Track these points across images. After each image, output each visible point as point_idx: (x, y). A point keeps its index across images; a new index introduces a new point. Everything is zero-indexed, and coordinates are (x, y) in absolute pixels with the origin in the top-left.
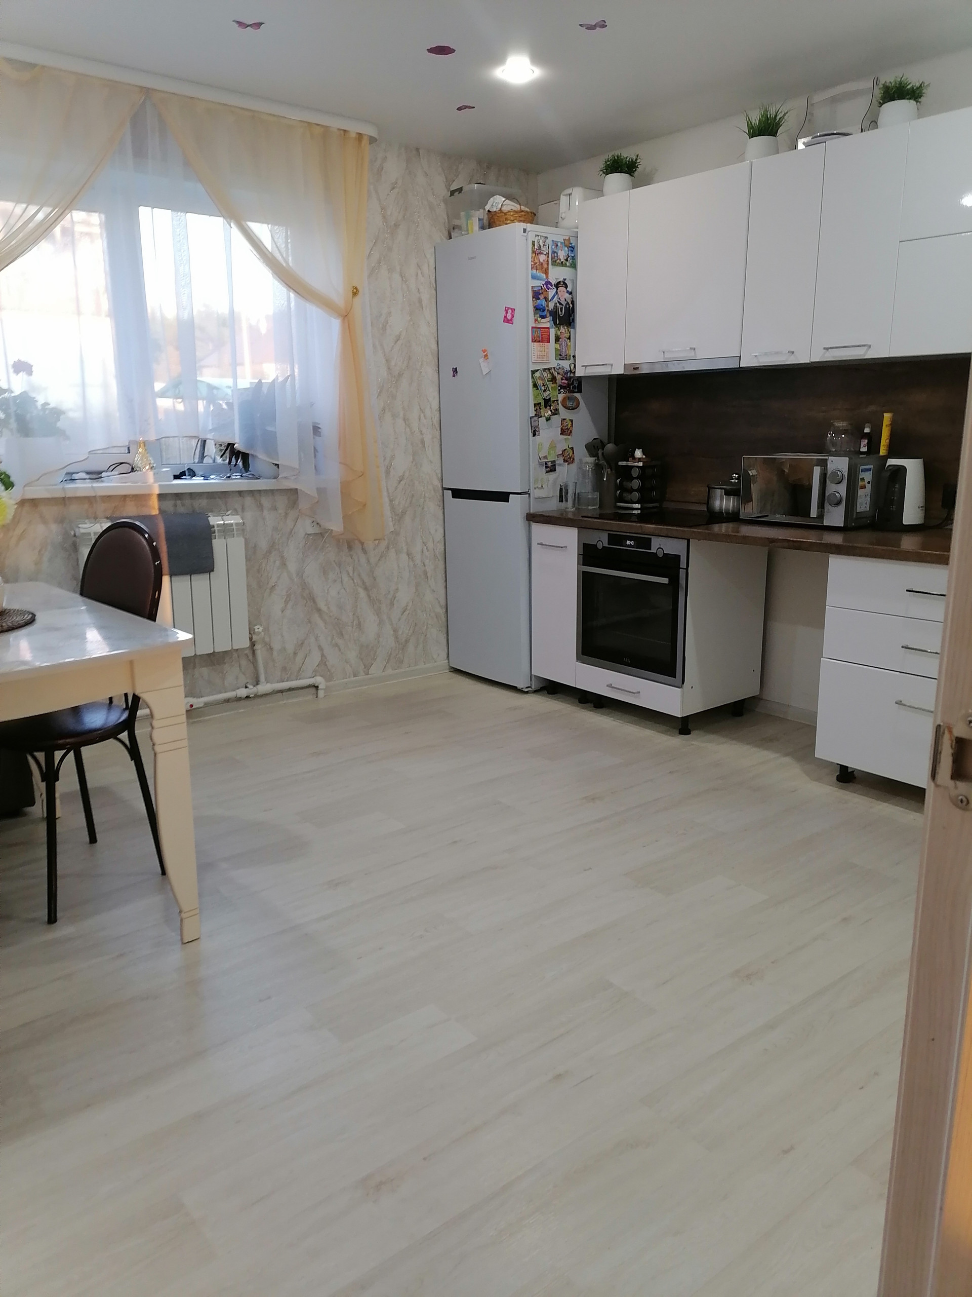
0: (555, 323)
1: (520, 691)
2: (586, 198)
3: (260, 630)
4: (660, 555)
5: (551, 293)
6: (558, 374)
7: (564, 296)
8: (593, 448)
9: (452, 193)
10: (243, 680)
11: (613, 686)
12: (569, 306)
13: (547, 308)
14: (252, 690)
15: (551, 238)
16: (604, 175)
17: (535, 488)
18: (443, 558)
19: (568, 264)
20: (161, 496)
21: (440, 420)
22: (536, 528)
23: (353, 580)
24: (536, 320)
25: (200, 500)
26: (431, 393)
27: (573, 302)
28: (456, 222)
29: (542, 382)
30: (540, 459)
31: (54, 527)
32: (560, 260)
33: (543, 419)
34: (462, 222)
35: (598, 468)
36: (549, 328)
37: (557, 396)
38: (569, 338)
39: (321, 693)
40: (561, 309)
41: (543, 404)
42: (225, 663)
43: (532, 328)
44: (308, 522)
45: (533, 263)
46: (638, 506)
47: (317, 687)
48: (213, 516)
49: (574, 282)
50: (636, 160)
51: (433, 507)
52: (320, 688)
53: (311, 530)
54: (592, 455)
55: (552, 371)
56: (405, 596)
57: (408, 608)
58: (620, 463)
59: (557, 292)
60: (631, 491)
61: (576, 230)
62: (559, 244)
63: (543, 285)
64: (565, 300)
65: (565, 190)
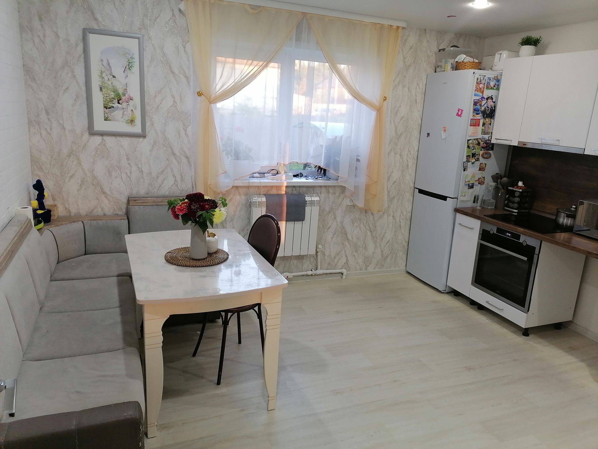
0: (484, 117)
1: (440, 292)
2: (509, 57)
3: (321, 247)
4: (525, 244)
5: (484, 102)
6: (482, 141)
7: (490, 103)
8: (496, 178)
9: (440, 50)
10: (310, 267)
11: (489, 302)
12: (493, 109)
13: (480, 110)
14: (314, 272)
15: (487, 76)
16: (521, 45)
17: (461, 196)
18: (410, 220)
19: (495, 88)
20: (287, 187)
21: (418, 156)
22: (459, 216)
23: (365, 227)
24: (473, 116)
25: (303, 189)
26: (415, 143)
27: (495, 107)
28: (440, 64)
29: (472, 145)
30: (466, 182)
31: (243, 197)
32: (491, 86)
33: (470, 163)
34: (443, 64)
35: (497, 189)
36: (480, 119)
37: (480, 152)
38: (490, 124)
39: (344, 277)
40: (488, 110)
41: (471, 156)
42: (304, 259)
43: (471, 119)
44: (348, 200)
45: (476, 88)
46: (517, 211)
47: (343, 274)
48: (307, 196)
49: (497, 97)
50: (539, 39)
51: (408, 196)
52: (344, 274)
53: (349, 204)
54: (494, 181)
55: (479, 140)
56: (389, 236)
57: (390, 241)
58: (509, 188)
59: (487, 102)
60: (514, 203)
61: (502, 72)
62: (491, 79)
63: (480, 99)
64: (491, 106)
65: (499, 51)
